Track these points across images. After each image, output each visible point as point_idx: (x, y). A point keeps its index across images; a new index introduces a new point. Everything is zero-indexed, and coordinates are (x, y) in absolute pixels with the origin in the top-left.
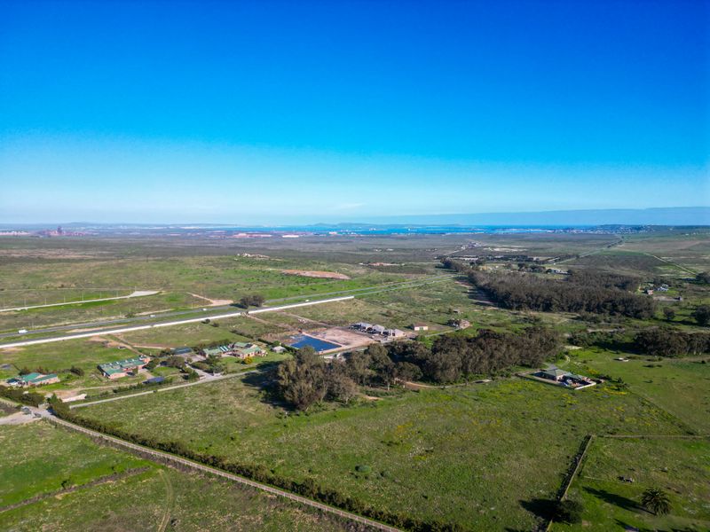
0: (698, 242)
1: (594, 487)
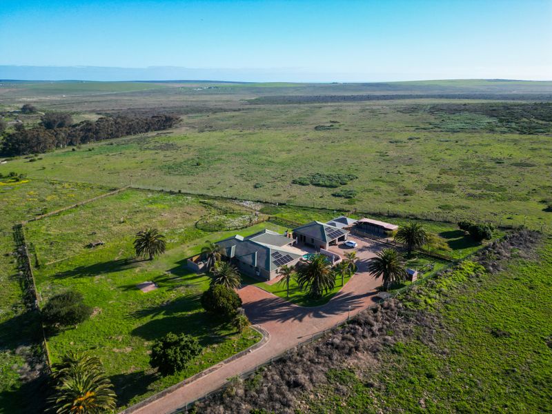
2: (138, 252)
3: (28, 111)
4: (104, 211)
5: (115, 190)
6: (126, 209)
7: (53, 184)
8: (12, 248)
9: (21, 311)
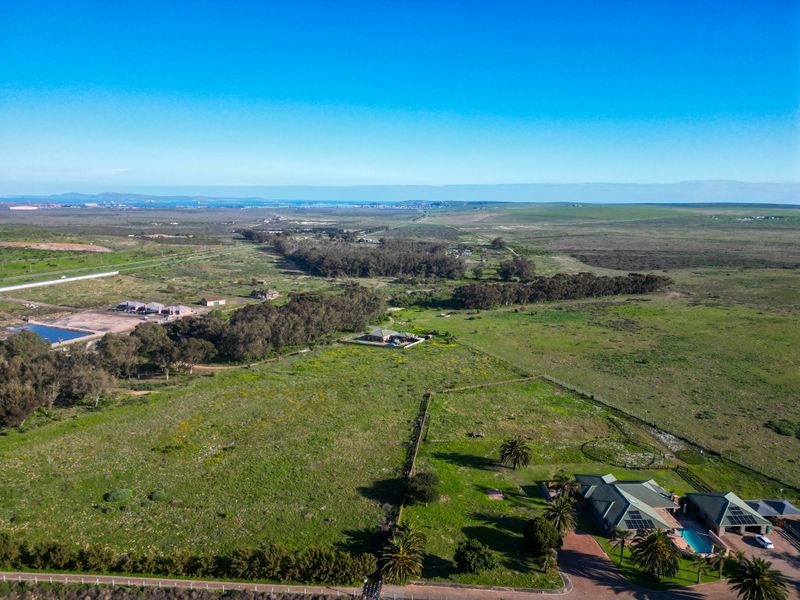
0: (488, 215)
1: (443, 451)
2: (503, 457)
3: (497, 246)
4: (503, 399)
5: (526, 376)
6: (524, 403)
7: (475, 354)
8: (415, 416)
9: (399, 475)
